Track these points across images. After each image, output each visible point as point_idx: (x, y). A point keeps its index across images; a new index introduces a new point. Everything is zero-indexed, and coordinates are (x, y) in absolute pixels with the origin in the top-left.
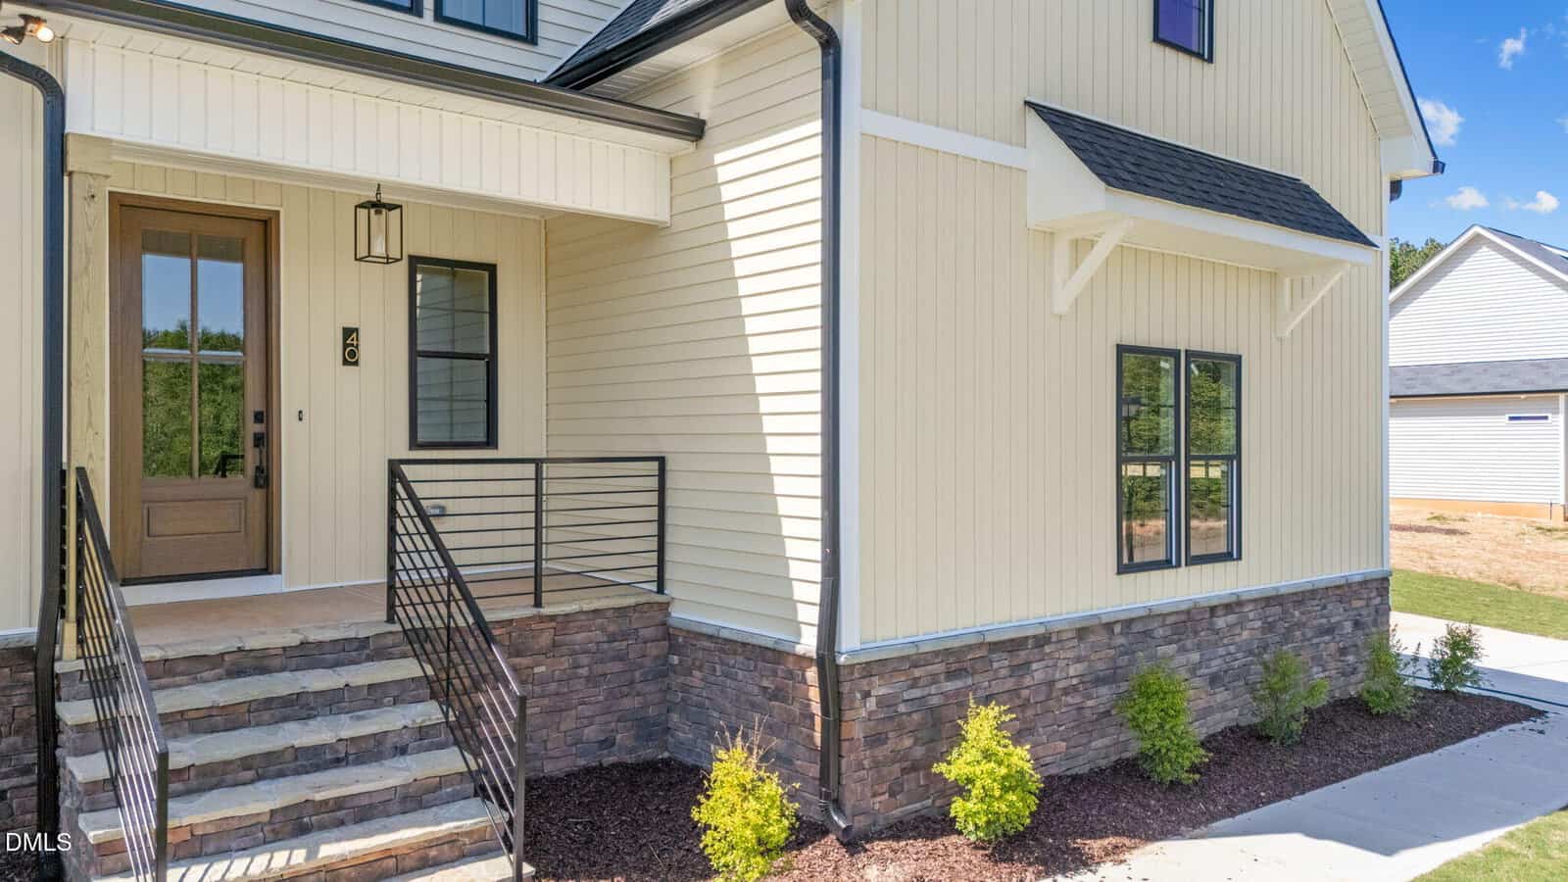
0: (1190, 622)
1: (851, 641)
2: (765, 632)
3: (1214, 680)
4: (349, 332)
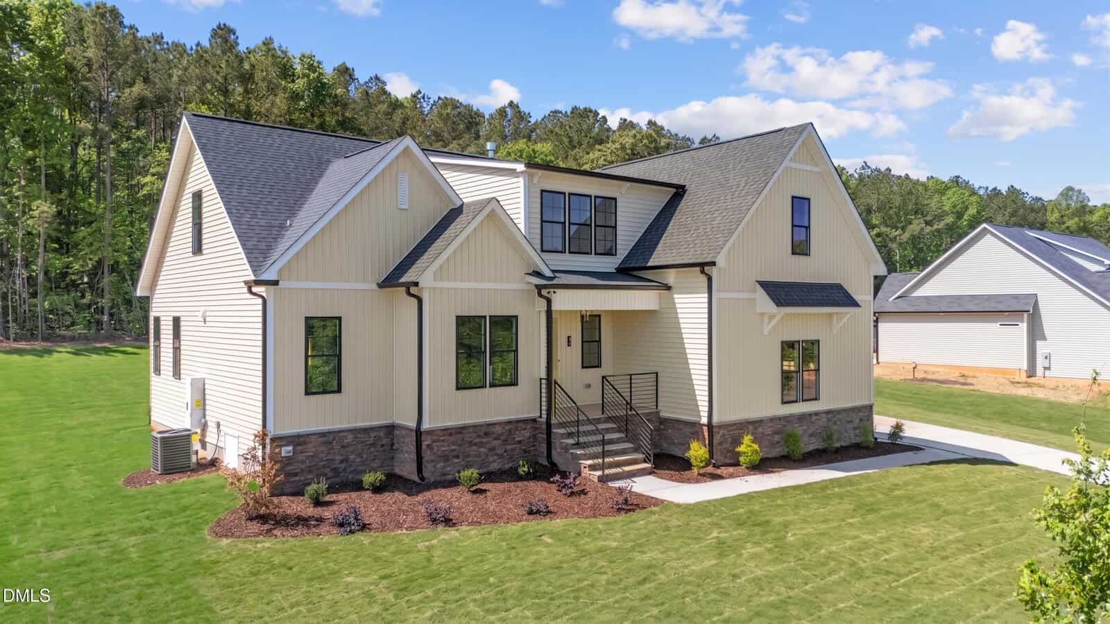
0: (802, 418)
1: (715, 420)
2: (693, 419)
3: (811, 436)
4: (569, 337)
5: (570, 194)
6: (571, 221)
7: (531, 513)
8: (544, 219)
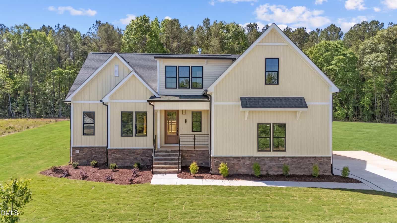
1: (213, 155)
4: (186, 120)
5: (179, 66)
6: (180, 76)
7: (108, 180)
8: (167, 76)
